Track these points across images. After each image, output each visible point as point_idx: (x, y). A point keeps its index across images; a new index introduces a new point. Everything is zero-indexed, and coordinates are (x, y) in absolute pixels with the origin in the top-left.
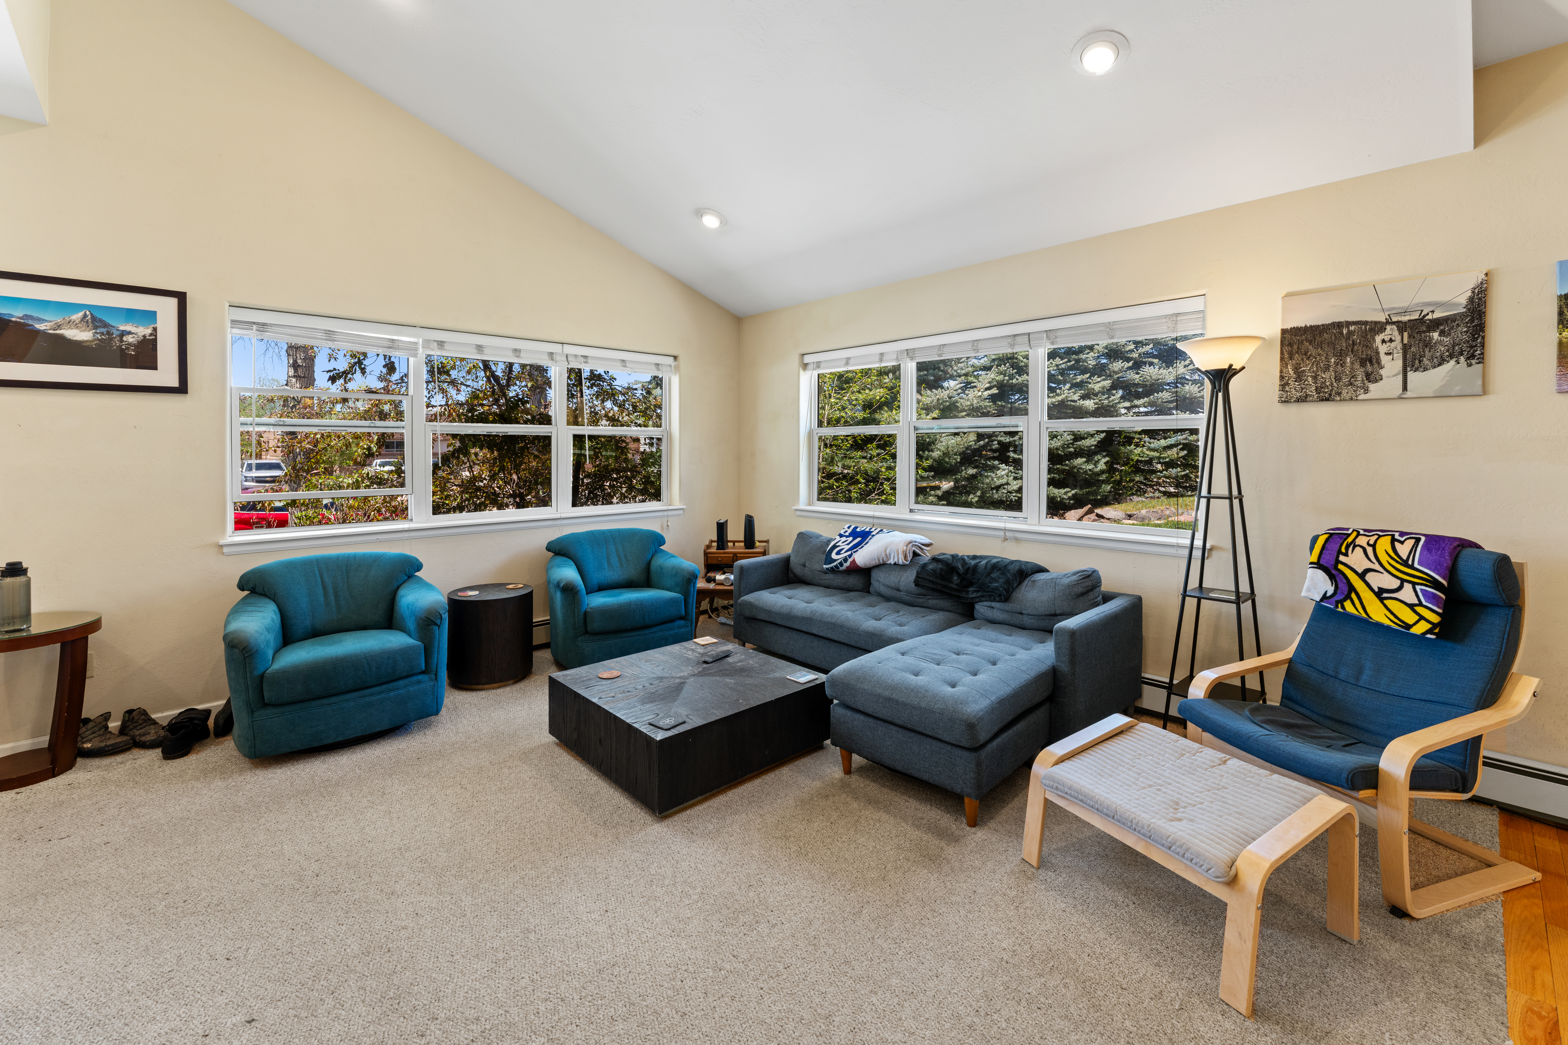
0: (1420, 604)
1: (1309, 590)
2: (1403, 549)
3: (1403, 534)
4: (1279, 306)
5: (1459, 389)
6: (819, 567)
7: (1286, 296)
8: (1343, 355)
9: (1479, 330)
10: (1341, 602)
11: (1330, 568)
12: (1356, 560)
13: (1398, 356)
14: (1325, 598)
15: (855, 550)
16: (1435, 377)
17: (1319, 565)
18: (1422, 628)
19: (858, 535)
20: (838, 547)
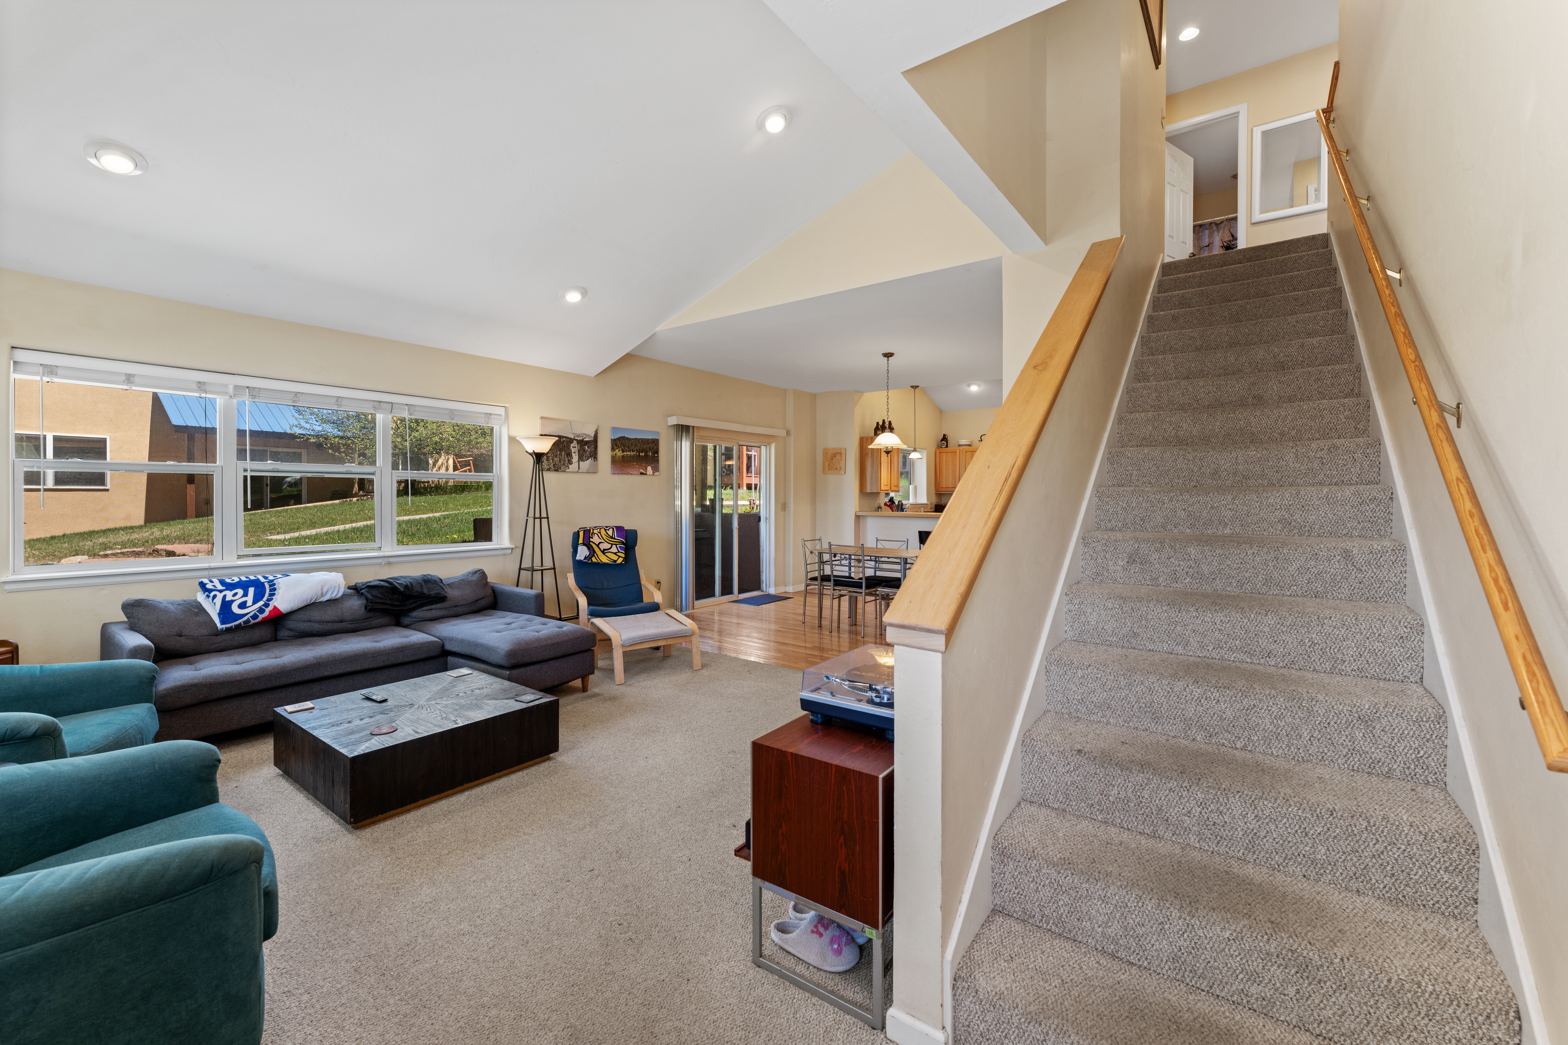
0: (619, 552)
1: (581, 556)
2: (610, 532)
3: (607, 527)
4: (538, 422)
5: (591, 470)
6: (204, 631)
7: (542, 418)
8: (561, 451)
9: (596, 447)
10: (591, 558)
11: (587, 544)
12: (596, 539)
13: (577, 454)
14: (585, 558)
15: (265, 599)
16: (586, 464)
17: (584, 544)
18: (620, 561)
19: (244, 586)
20: (233, 601)
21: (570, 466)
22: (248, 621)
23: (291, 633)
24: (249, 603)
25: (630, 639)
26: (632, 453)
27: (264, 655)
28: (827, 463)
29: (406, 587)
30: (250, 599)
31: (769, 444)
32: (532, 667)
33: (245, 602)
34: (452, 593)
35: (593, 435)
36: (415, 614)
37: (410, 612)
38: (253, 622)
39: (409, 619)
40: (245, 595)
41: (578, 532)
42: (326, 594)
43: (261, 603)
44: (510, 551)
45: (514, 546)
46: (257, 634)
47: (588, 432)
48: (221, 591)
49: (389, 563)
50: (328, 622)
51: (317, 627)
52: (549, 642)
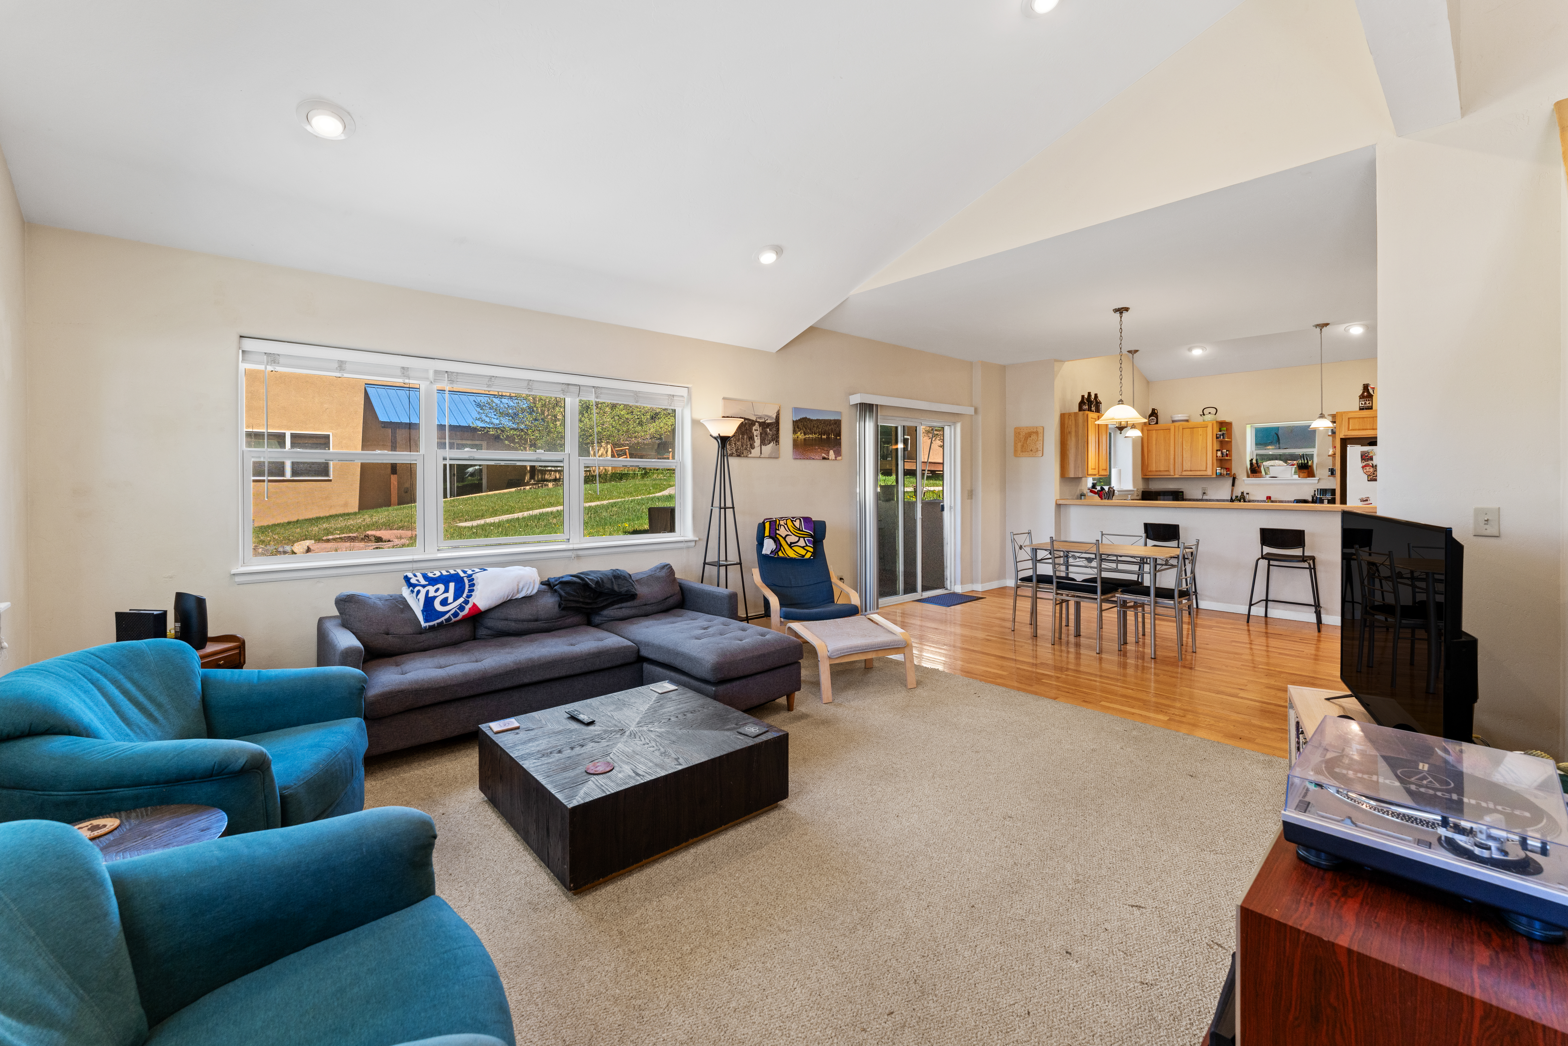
0: (807, 545)
1: (766, 550)
2: (797, 524)
3: (793, 518)
4: (721, 403)
5: (773, 455)
6: (409, 629)
7: (724, 399)
8: (743, 434)
9: (778, 430)
10: (777, 552)
11: (774, 537)
12: (782, 532)
13: (759, 437)
14: (772, 552)
15: (465, 595)
16: (768, 449)
17: (770, 537)
18: (808, 555)
19: (445, 580)
20: (435, 597)
21: (752, 451)
22: (449, 619)
23: (489, 632)
24: (450, 600)
25: (838, 650)
26: (814, 436)
27: (465, 658)
28: (1020, 444)
29: (597, 583)
30: (450, 595)
31: (955, 423)
32: (738, 682)
33: (446, 599)
34: (642, 590)
35: (774, 416)
36: (605, 612)
37: (601, 611)
38: (454, 620)
39: (600, 618)
40: (446, 590)
41: (764, 523)
42: (522, 590)
43: (461, 600)
44: (693, 544)
45: (697, 539)
46: (459, 632)
47: (768, 413)
48: (424, 586)
49: (578, 557)
50: (523, 621)
51: (513, 626)
52: (756, 653)
